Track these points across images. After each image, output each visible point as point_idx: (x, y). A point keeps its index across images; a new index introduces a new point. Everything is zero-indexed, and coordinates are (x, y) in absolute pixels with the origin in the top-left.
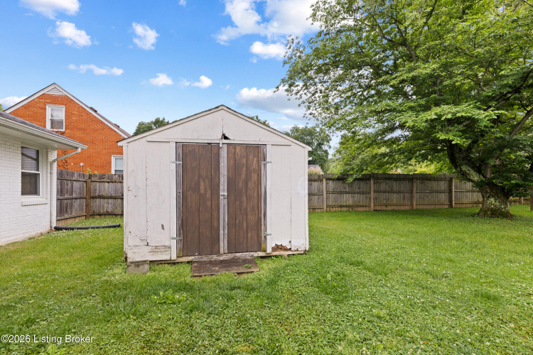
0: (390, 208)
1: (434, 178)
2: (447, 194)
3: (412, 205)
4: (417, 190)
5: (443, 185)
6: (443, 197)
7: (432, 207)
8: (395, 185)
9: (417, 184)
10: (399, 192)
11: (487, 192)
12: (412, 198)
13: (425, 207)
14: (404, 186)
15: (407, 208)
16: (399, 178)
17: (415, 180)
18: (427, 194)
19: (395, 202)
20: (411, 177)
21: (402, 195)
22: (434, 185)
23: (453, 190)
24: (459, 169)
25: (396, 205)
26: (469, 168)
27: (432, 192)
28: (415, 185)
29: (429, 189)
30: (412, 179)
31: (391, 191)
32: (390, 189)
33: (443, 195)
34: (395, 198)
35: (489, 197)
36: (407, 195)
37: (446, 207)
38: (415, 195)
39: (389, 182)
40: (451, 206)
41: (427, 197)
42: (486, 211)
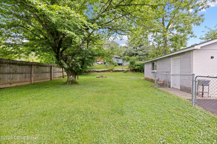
0: (14, 85)
1: (44, 65)
2: (50, 74)
3: (31, 81)
4: (34, 72)
5: (48, 69)
6: (48, 75)
7: (43, 81)
8: (19, 69)
9: (34, 68)
10: (22, 73)
11: (70, 73)
12: (31, 77)
13: (39, 81)
14: (25, 69)
15: (28, 83)
16: (21, 64)
17: (33, 66)
18: (40, 74)
19: (18, 80)
20: (30, 64)
21: (24, 75)
22: (43, 69)
23: (52, 72)
24: (59, 62)
25: (19, 82)
26: (64, 62)
27: (42, 73)
28: (33, 69)
29: (41, 71)
30: (31, 65)
31: (16, 73)
32: (14, 71)
33: (48, 74)
34: (18, 77)
35: (70, 75)
36: (27, 75)
37: (49, 80)
38: (33, 74)
39: (14, 66)
40: (51, 79)
41: (40, 75)
42: (69, 82)
